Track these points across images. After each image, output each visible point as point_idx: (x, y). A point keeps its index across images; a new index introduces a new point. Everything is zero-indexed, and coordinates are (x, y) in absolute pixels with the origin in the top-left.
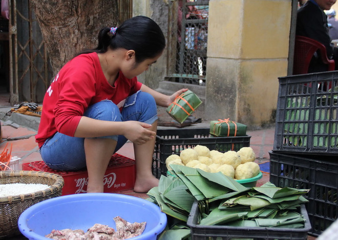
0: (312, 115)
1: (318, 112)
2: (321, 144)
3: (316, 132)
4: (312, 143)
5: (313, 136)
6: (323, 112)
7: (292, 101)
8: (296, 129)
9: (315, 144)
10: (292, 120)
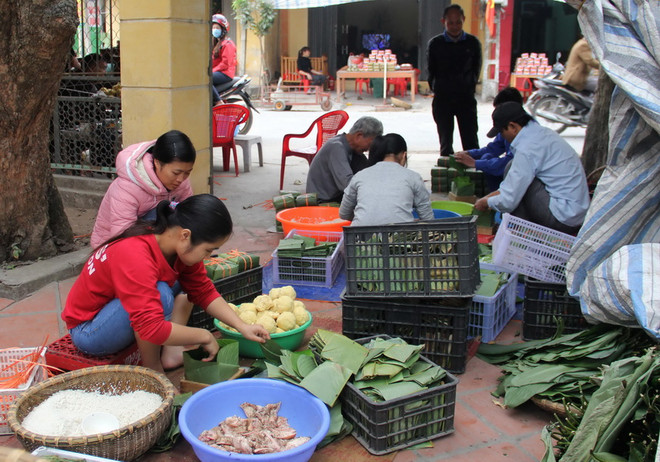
0: (386, 263)
1: (391, 260)
2: (399, 288)
3: (392, 278)
4: (389, 287)
5: (390, 282)
6: (397, 260)
7: (360, 249)
8: (370, 276)
9: (393, 289)
10: (364, 267)
